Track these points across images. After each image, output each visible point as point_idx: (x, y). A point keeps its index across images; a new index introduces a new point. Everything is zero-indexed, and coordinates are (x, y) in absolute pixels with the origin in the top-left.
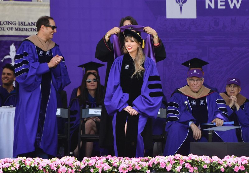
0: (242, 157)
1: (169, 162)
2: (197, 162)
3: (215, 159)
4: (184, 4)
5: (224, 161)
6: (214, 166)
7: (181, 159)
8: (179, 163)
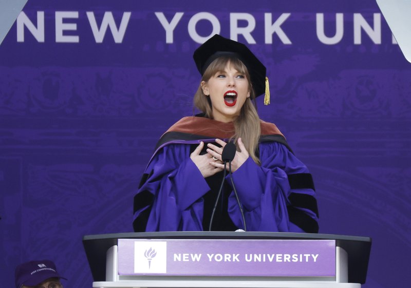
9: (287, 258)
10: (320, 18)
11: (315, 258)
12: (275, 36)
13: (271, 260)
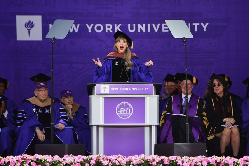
0: (79, 156)
1: (18, 161)
2: (41, 160)
3: (56, 158)
4: (31, 29)
5: (63, 160)
6: (55, 163)
7: (28, 158)
8: (26, 162)
9: (140, 89)
10: (129, 25)
11: (148, 89)
12: (117, 30)
13: (136, 89)
